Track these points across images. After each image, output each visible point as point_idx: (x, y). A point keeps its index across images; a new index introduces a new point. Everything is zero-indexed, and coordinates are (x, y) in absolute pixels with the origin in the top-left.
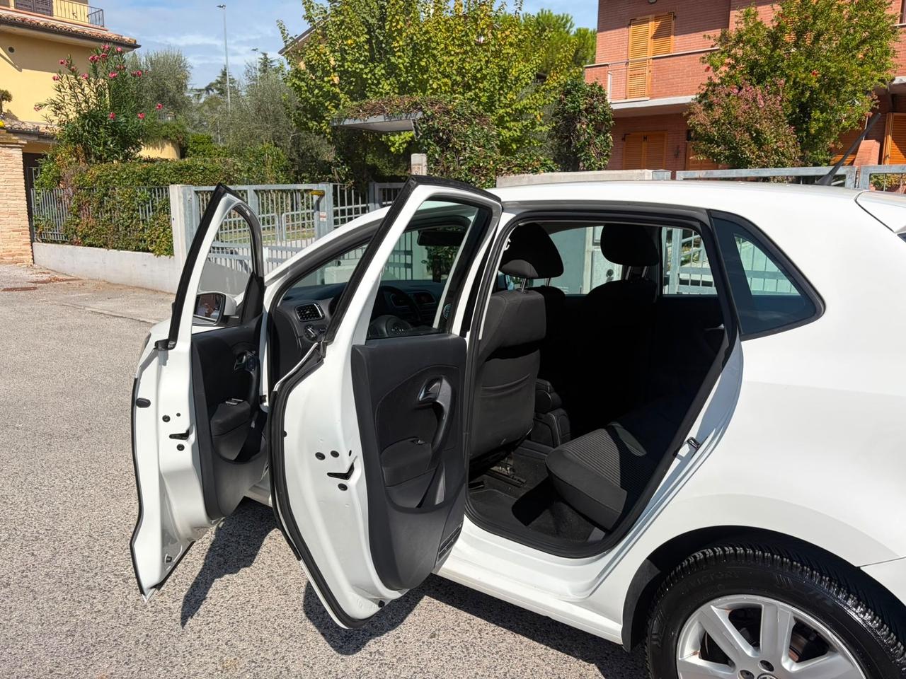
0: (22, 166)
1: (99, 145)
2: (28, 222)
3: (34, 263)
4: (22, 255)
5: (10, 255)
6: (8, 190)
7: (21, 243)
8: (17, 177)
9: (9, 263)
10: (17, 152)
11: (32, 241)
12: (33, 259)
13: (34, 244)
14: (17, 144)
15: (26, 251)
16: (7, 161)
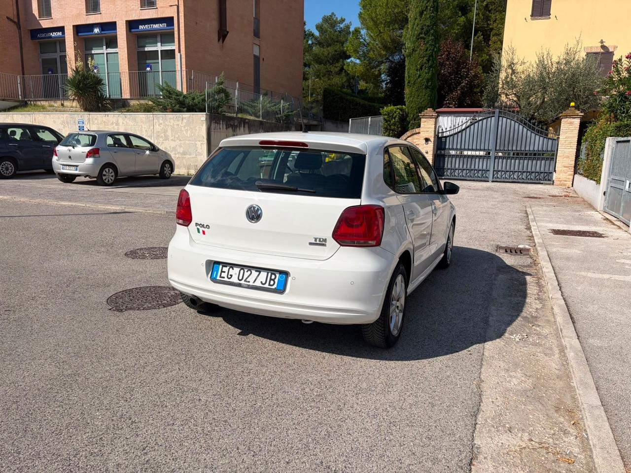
0: (578, 129)
1: (623, 113)
2: (574, 162)
3: (572, 186)
4: (566, 181)
5: (559, 181)
6: (566, 143)
7: (567, 174)
8: (574, 135)
9: (557, 185)
10: (577, 120)
11: (575, 174)
12: (573, 184)
13: (575, 175)
14: (578, 115)
15: (569, 179)
16: (570, 126)
